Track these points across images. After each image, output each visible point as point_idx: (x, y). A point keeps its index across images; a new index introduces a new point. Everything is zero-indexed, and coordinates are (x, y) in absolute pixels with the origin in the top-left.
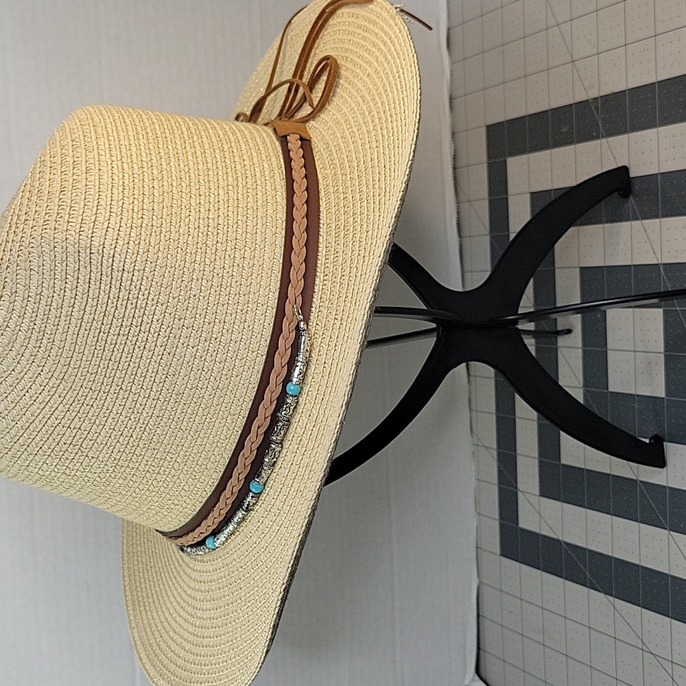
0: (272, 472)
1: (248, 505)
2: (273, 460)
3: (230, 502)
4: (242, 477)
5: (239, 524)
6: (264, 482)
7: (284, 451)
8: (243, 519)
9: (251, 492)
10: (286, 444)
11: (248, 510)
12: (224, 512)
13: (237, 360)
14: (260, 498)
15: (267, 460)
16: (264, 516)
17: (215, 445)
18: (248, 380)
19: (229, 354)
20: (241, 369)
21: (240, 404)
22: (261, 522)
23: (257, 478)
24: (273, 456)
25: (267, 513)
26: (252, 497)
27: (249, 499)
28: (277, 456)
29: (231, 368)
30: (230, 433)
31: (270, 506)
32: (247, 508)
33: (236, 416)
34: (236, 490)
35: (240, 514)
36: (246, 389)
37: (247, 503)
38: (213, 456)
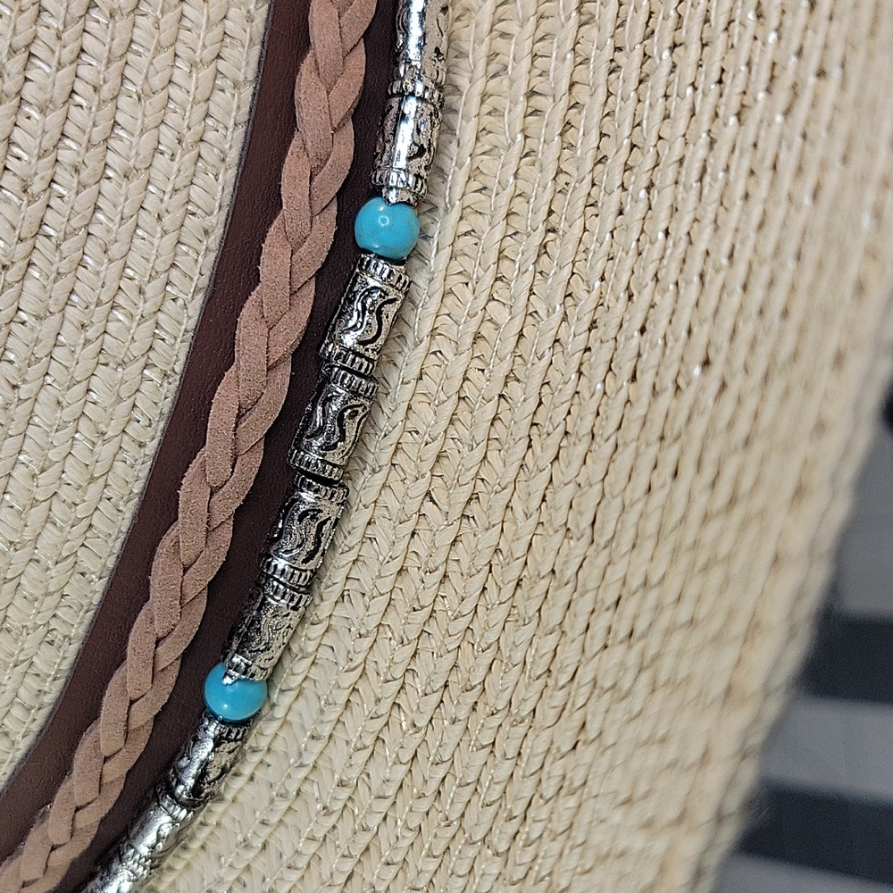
0: (303, 619)
1: (200, 778)
2: (311, 565)
3: (116, 771)
4: (170, 654)
5: (156, 862)
6: (269, 665)
7: (358, 519)
8: (179, 839)
9: (214, 717)
10: (366, 487)
11: (197, 799)
12: (90, 820)
13: (123, 102)
14: (251, 742)
15: (281, 564)
16: (274, 819)
17: (37, 514)
18: (181, 196)
19: (83, 71)
20: (147, 142)
21: (148, 307)
22: (258, 844)
23: (239, 652)
24: (309, 546)
25: (284, 805)
26: (218, 742)
27: (204, 751)
28: (325, 545)
29: (97, 134)
30: (106, 451)
31: (303, 773)
32: (196, 791)
33: (134, 368)
34: (143, 715)
35: (162, 823)
36: (171, 238)
37: (194, 770)
38: (33, 570)
